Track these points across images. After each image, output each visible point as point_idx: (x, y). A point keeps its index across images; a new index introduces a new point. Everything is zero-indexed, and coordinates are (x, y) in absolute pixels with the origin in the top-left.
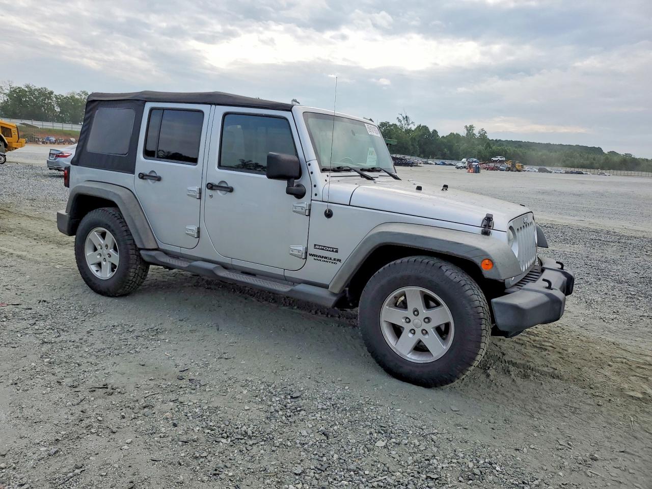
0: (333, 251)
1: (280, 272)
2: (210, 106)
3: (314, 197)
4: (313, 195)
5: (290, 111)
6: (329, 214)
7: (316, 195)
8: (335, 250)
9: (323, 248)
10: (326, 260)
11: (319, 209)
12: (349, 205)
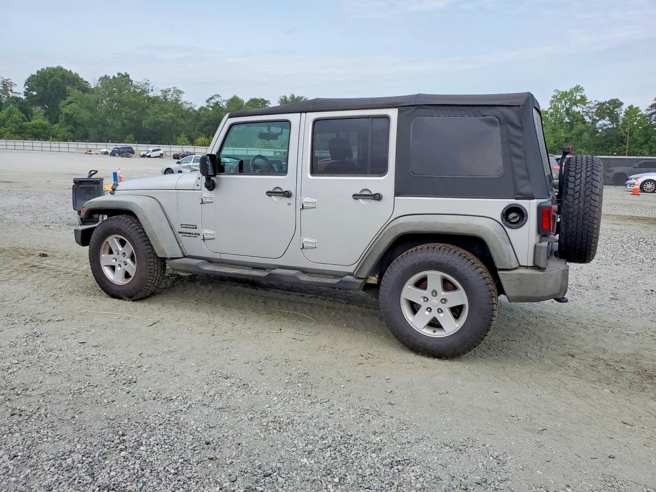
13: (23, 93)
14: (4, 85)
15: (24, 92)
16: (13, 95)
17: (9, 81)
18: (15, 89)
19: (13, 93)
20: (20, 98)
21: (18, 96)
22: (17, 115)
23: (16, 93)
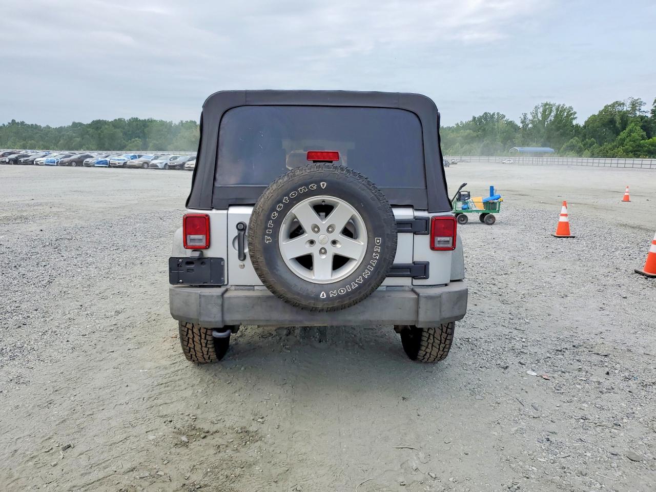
13: (650, 111)
14: (633, 105)
15: (652, 110)
16: (641, 114)
17: (639, 101)
18: (643, 108)
19: (641, 112)
20: (646, 116)
21: (644, 114)
22: (638, 133)
23: (644, 111)
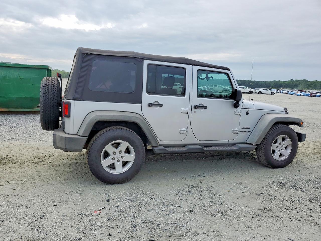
0: (248, 128)
1: (227, 142)
2: (189, 65)
3: (242, 107)
4: (242, 106)
5: (229, 70)
6: (247, 114)
7: (243, 106)
8: (249, 128)
9: (245, 128)
10: (245, 132)
11: (244, 112)
12: (254, 109)
